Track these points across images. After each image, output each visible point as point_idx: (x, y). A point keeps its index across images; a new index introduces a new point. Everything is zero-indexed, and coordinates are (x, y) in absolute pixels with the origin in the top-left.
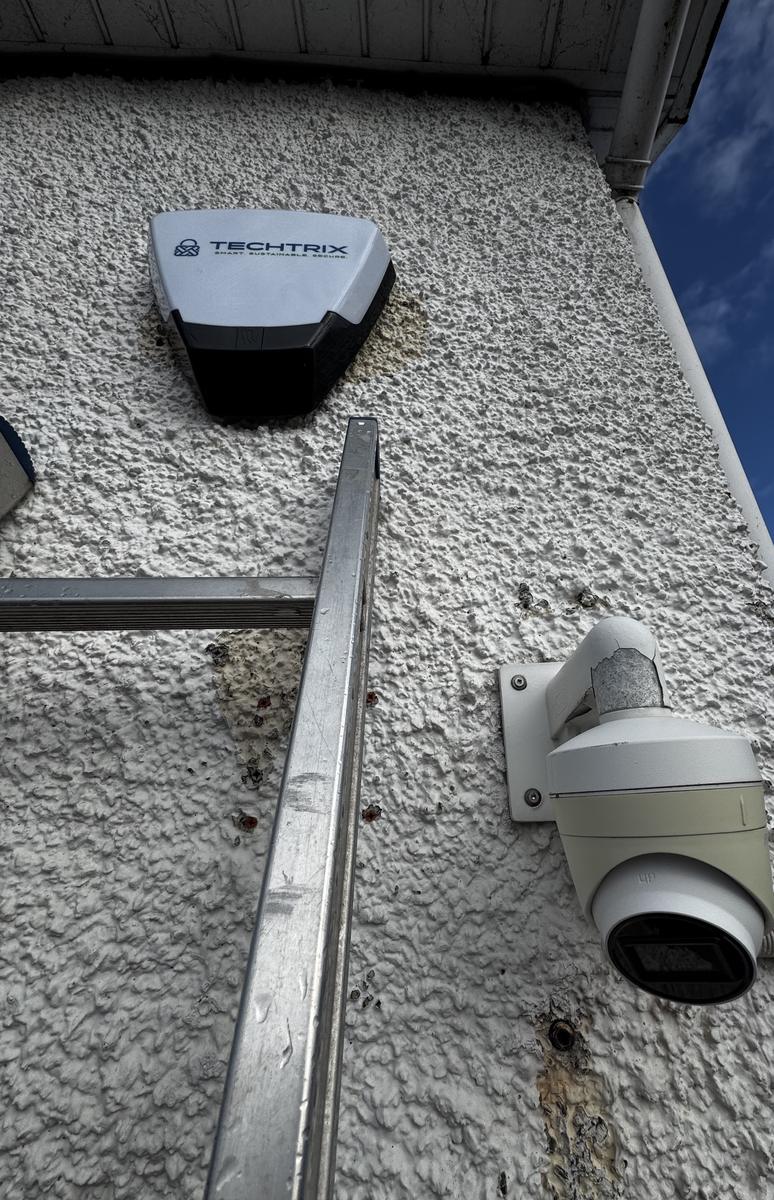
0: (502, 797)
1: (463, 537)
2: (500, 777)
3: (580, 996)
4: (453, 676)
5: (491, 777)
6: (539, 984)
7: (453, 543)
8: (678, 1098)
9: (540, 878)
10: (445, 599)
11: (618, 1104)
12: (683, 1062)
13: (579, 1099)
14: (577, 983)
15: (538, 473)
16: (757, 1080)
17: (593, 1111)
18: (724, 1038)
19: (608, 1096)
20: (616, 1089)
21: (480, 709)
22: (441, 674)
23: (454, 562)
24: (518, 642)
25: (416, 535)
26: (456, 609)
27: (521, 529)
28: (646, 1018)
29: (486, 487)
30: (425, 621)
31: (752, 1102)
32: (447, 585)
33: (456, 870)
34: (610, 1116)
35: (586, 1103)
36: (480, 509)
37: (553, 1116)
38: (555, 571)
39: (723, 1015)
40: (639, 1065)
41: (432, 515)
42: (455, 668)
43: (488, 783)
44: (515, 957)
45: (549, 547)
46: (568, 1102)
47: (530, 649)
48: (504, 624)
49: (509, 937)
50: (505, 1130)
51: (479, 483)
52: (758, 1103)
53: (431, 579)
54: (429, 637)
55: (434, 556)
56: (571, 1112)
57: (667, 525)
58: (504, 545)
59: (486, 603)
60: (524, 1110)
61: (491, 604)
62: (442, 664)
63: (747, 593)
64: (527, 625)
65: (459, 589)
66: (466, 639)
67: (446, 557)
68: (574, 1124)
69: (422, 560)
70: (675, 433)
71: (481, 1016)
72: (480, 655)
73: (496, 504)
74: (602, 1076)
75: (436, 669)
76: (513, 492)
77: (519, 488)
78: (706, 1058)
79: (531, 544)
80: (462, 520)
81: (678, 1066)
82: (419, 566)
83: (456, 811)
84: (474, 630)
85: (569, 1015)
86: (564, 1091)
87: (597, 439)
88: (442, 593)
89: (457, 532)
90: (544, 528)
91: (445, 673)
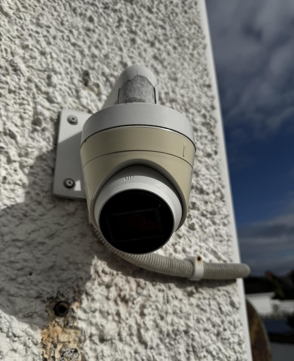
0: (49, 182)
1: (53, 31)
2: (50, 171)
3: (77, 289)
4: (30, 108)
5: (44, 170)
6: (53, 282)
7: (45, 33)
8: (121, 340)
9: (65, 229)
10: (33, 62)
11: (88, 342)
12: (126, 324)
13: (66, 340)
14: (76, 283)
15: (108, 15)
16: (161, 332)
17: (73, 346)
18: (149, 314)
19: (83, 338)
20: (88, 335)
21: (44, 130)
22: (21, 104)
23: (44, 44)
24: (77, 101)
25: (21, 18)
26: (40, 70)
27: (91, 42)
28: (112, 303)
29: (74, 10)
30: (16, 70)
31: (156, 341)
32: (37, 54)
33: (9, 217)
34: (82, 349)
35: (69, 342)
36: (67, 21)
37: (48, 348)
38: (107, 71)
39: (151, 303)
40: (104, 324)
41: (34, 11)
42: (31, 104)
43: (41, 173)
44: (39, 267)
45: (106, 56)
46: (59, 341)
47: (83, 106)
48: (70, 89)
49: (38, 256)
50: (16, 355)
51: (70, 6)
52: (159, 342)
53: (25, 47)
54: (17, 80)
55: (30, 35)
56: (59, 347)
57: (174, 69)
58: (79, 46)
59: (60, 74)
60: (31, 345)
61: (64, 75)
62: (23, 99)
63: (204, 116)
64: (84, 93)
65: (44, 60)
66: (44, 89)
67: (39, 39)
68: (60, 351)
69: (22, 35)
70: (187, 29)
71: (12, 295)
72: (50, 100)
73: (78, 21)
74: (81, 330)
75: (18, 101)
76: (91, 20)
77: (96, 19)
78: (139, 322)
79: (96, 52)
80: (54, 23)
81: (123, 325)
82: (19, 37)
83: (16, 184)
84: (49, 84)
85: (68, 299)
86: (58, 337)
87: (146, 13)
88: (32, 57)
89: (49, 27)
90: (106, 47)
91: (24, 104)
